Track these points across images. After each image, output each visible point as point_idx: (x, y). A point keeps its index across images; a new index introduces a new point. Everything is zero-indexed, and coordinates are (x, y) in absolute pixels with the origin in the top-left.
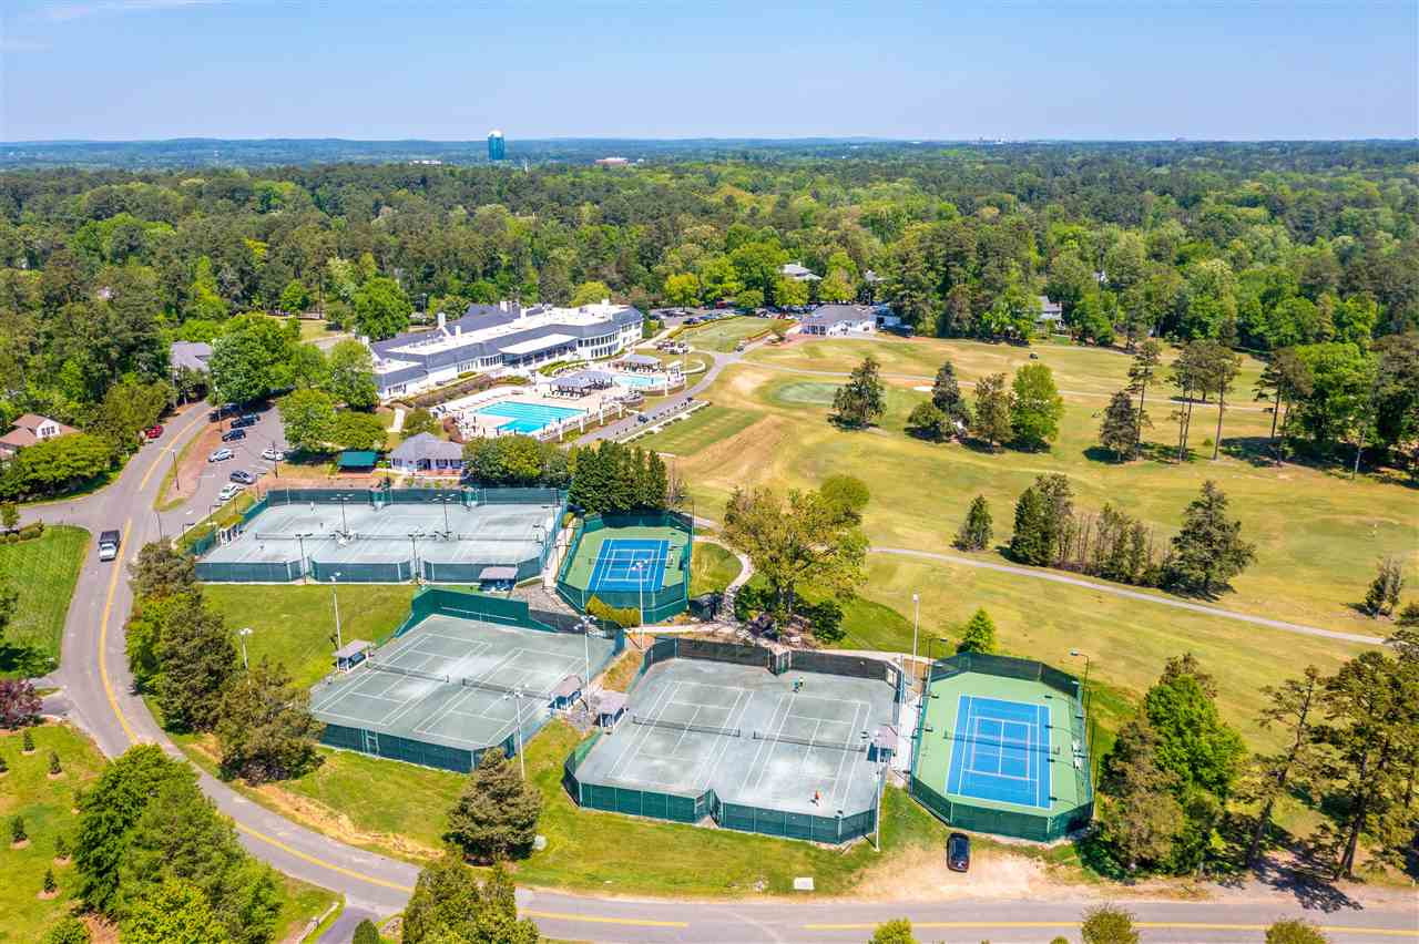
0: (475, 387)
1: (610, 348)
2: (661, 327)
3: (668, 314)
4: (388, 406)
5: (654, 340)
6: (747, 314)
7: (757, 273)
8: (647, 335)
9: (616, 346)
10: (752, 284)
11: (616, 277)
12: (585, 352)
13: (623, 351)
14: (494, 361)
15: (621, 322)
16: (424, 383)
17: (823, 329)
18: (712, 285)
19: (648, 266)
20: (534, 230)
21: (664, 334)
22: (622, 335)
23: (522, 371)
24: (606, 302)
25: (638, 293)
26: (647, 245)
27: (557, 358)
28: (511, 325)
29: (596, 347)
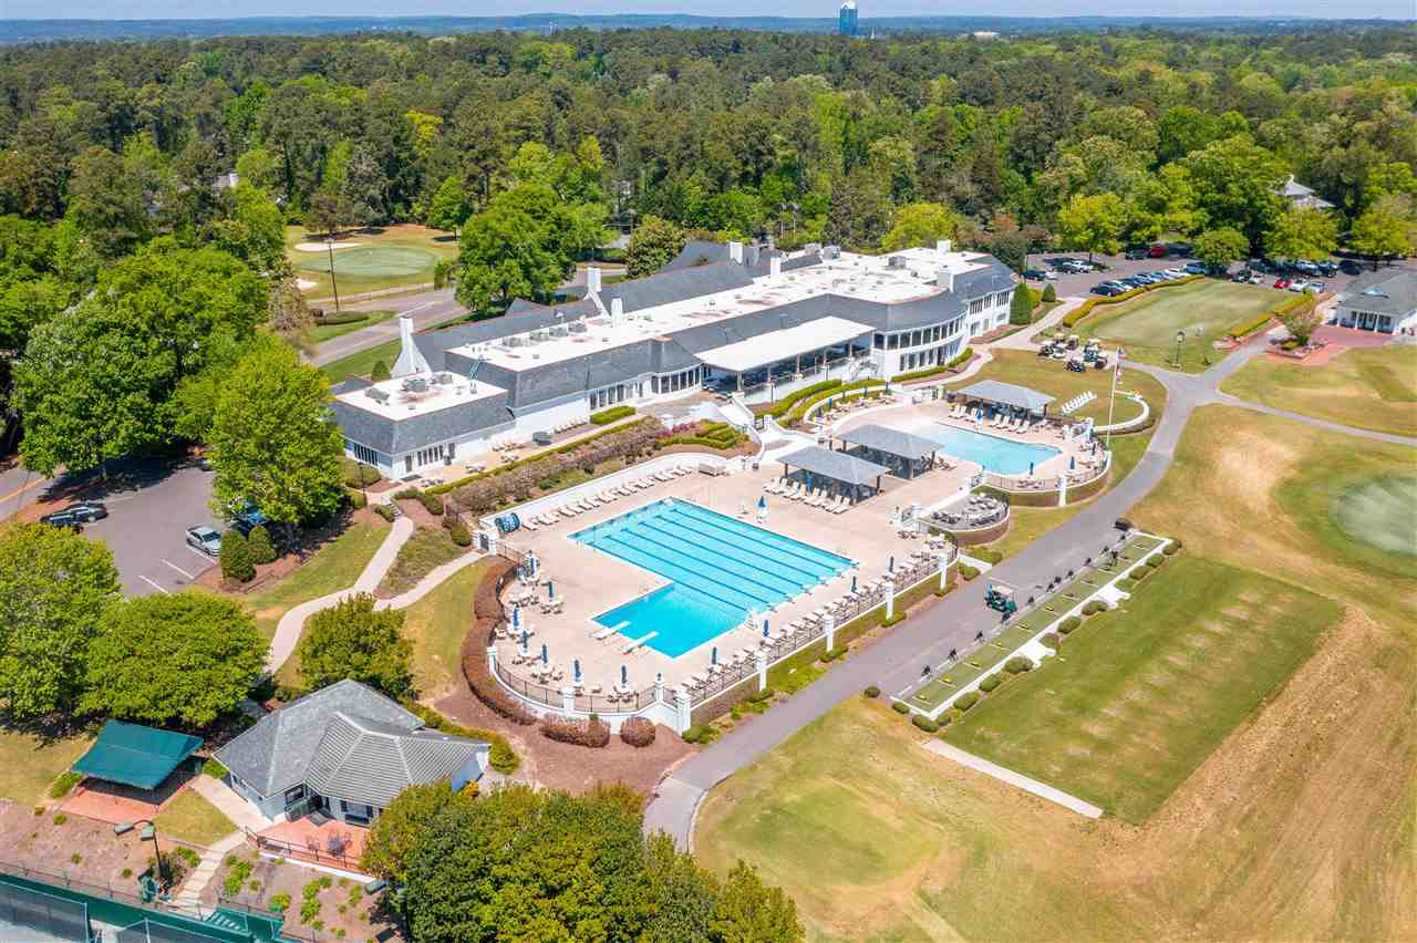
0: (616, 452)
1: (940, 351)
2: (1049, 298)
3: (1060, 266)
4: (378, 511)
5: (1032, 330)
6: (1212, 274)
7: (1235, 195)
8: (1020, 317)
9: (954, 346)
10: (1222, 214)
11: (969, 190)
12: (888, 361)
13: (968, 356)
14: (683, 380)
15: (971, 291)
16: (501, 438)
17: (1386, 321)
18: (1146, 215)
19: (1027, 173)
20: (852, 108)
21: (1054, 317)
22: (970, 318)
23: (735, 412)
24: (944, 244)
25: (1005, 223)
26: (1026, 138)
27: (825, 375)
28: (746, 292)
29: (911, 349)
